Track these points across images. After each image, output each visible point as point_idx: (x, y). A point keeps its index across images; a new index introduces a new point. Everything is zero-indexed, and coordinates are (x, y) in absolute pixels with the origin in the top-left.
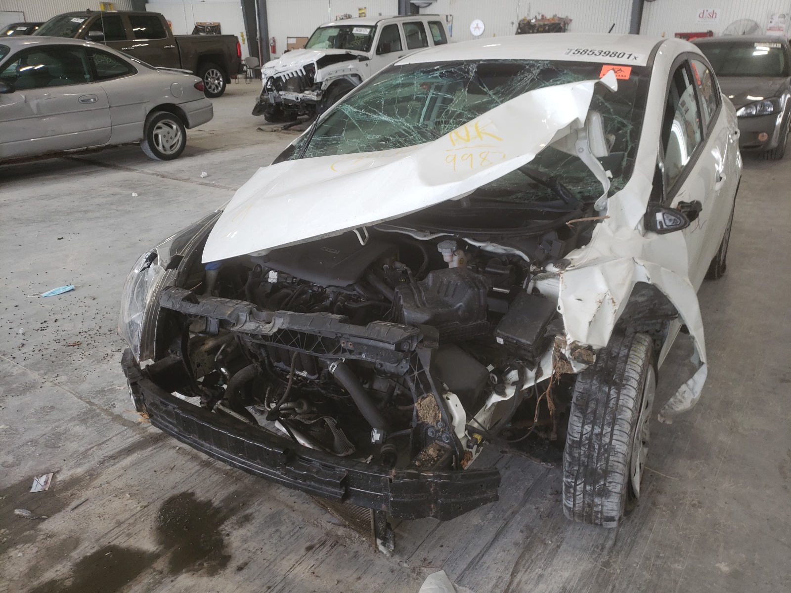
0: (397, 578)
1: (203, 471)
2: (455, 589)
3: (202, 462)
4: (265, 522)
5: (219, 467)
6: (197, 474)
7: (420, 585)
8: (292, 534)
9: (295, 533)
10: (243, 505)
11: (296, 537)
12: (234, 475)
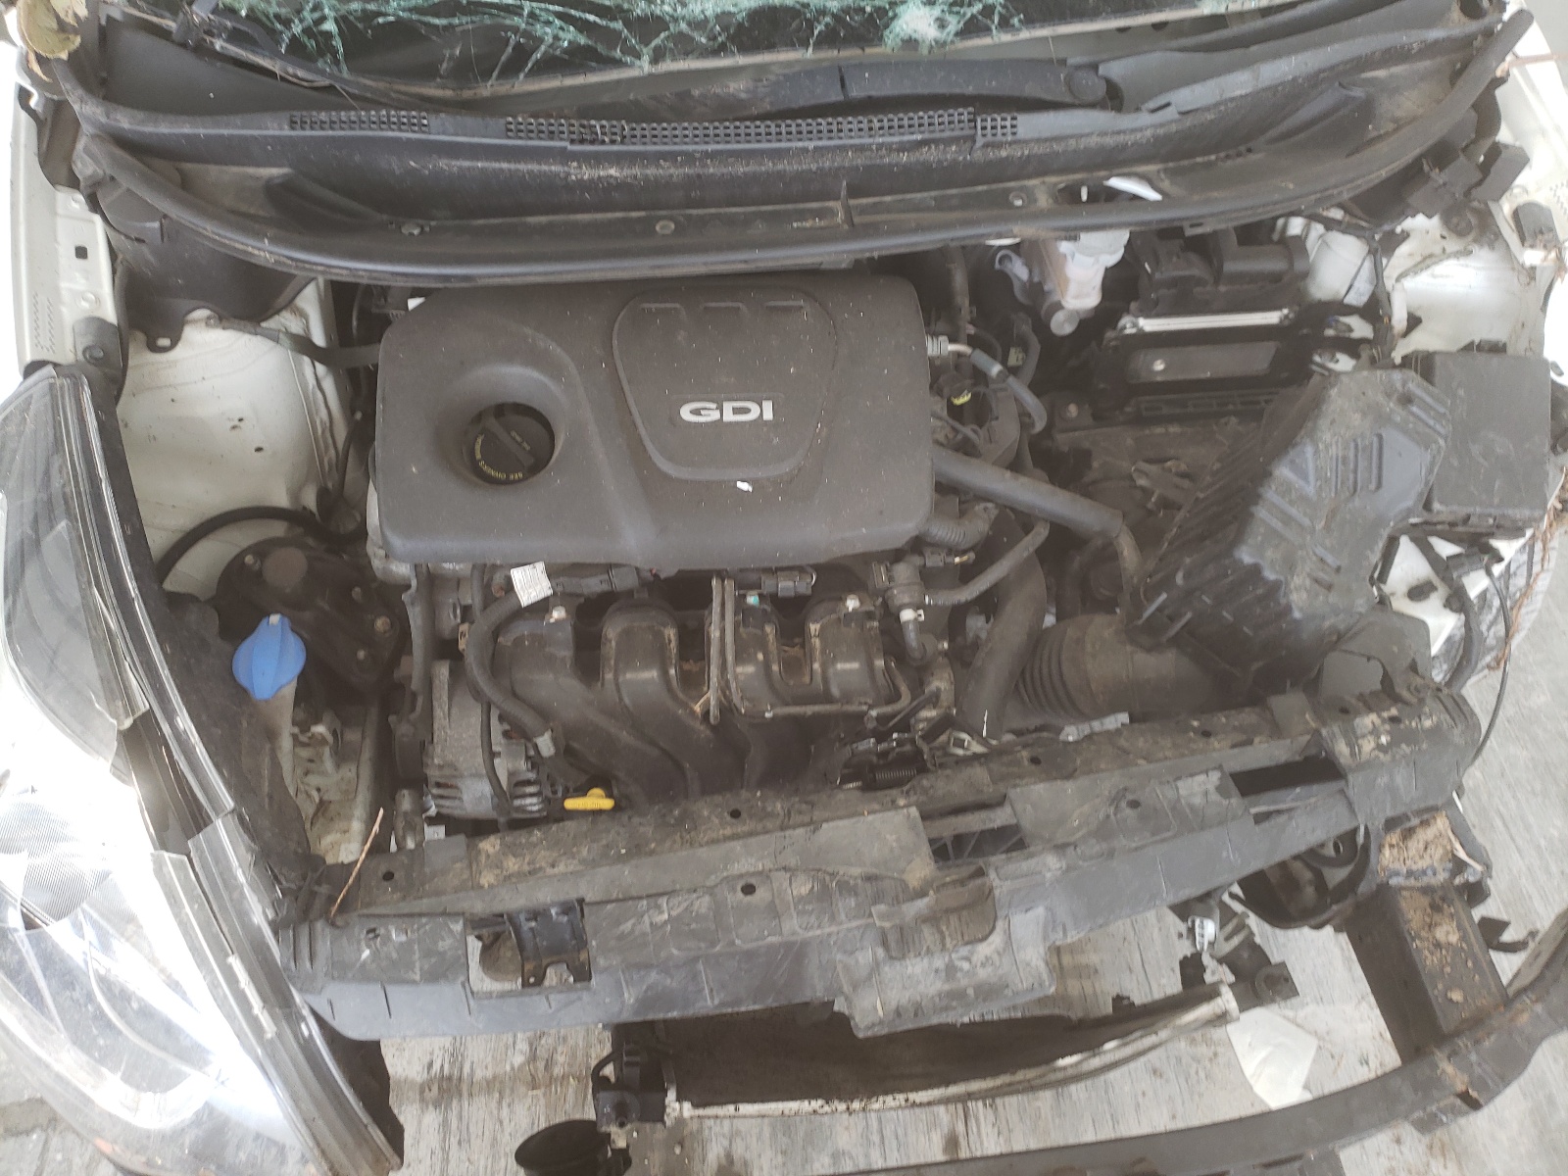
0: (1182, 1081)
1: (460, 1118)
2: (1294, 1022)
3: (422, 1092)
4: (784, 1153)
5: (489, 1074)
6: (454, 1141)
7: (1235, 1066)
8: (876, 1138)
9: (881, 1132)
10: (682, 1144)
11: (895, 1142)
12: (557, 1071)
